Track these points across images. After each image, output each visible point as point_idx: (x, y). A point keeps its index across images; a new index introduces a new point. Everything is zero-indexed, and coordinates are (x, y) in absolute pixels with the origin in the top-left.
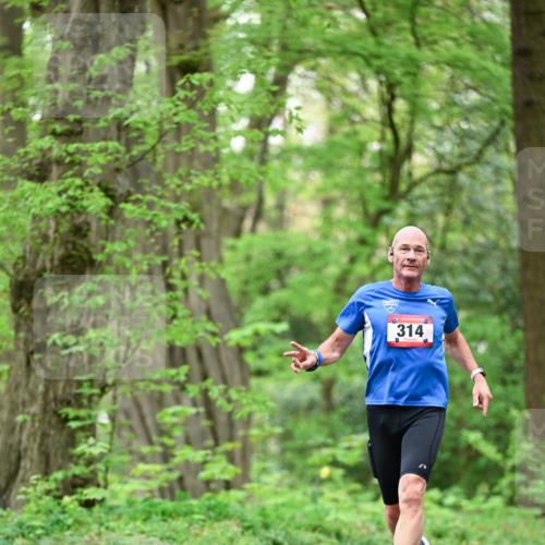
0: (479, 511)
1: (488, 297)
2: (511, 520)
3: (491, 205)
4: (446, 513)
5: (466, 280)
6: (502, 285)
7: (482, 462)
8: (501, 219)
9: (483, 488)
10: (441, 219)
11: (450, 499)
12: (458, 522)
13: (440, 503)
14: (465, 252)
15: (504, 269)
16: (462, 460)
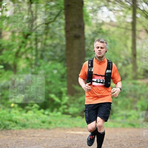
0: (54, 116)
1: (57, 58)
2: (63, 118)
3: (58, 33)
4: (45, 116)
5: (51, 53)
6: (61, 55)
7: (55, 103)
8: (61, 37)
9: (56, 110)
10: (44, 36)
11: (47, 112)
12: (49, 119)
13: (44, 114)
14: (51, 46)
15: (62, 50)
16: (50, 102)
